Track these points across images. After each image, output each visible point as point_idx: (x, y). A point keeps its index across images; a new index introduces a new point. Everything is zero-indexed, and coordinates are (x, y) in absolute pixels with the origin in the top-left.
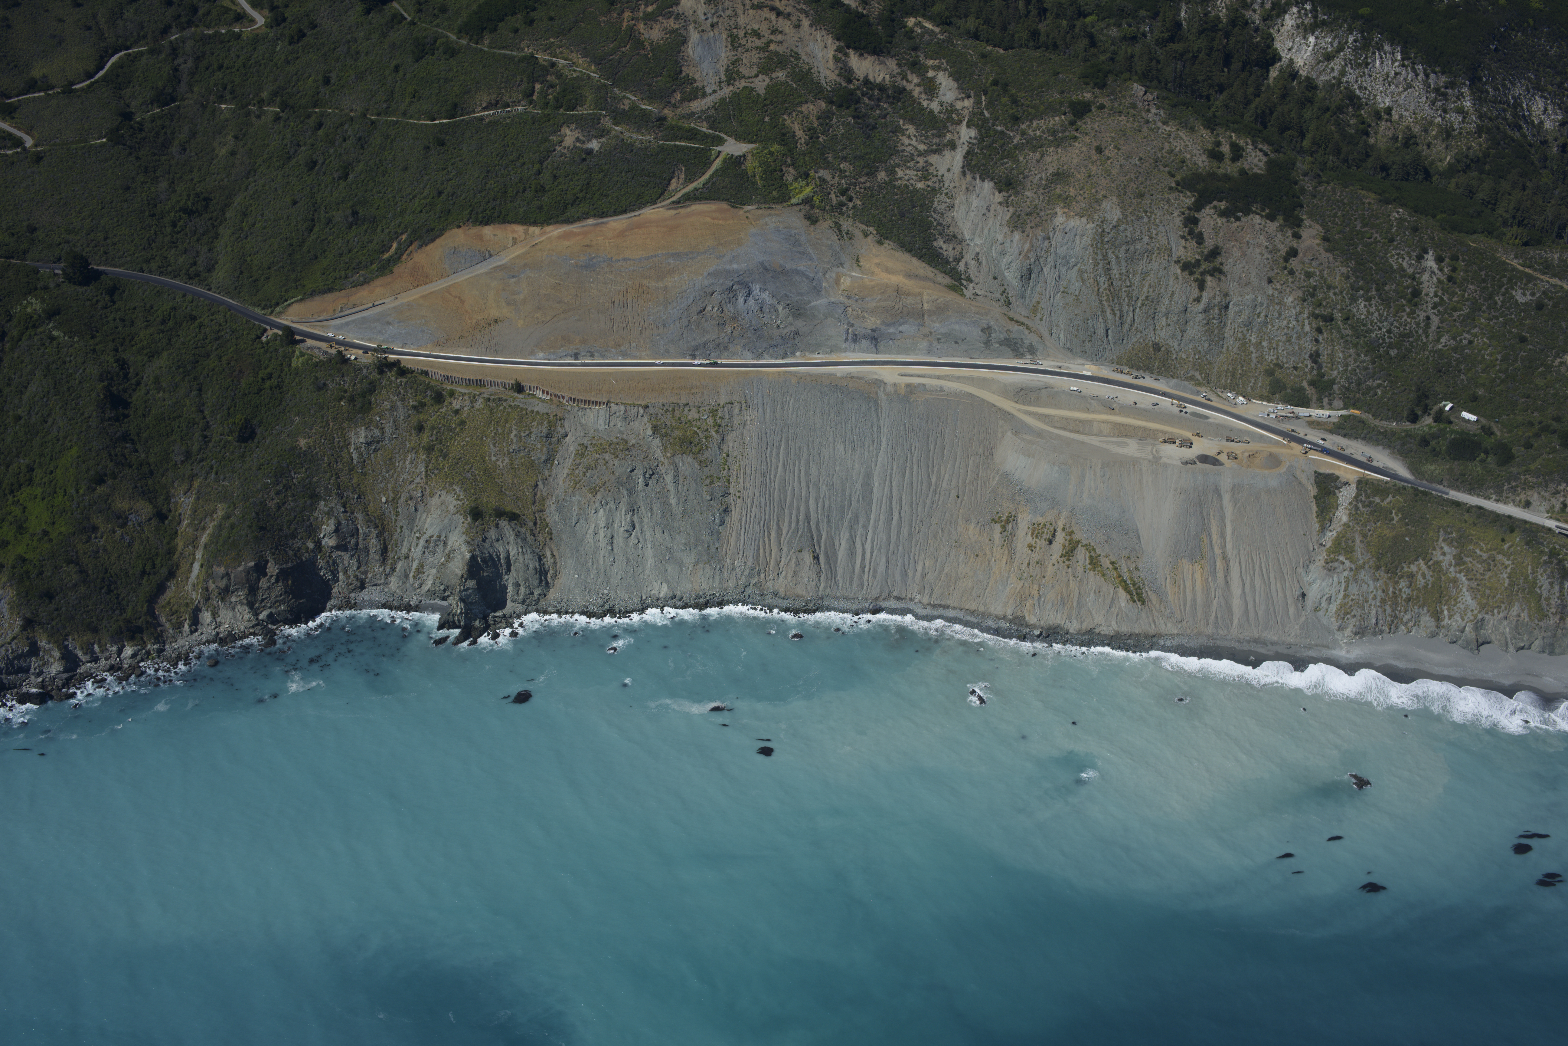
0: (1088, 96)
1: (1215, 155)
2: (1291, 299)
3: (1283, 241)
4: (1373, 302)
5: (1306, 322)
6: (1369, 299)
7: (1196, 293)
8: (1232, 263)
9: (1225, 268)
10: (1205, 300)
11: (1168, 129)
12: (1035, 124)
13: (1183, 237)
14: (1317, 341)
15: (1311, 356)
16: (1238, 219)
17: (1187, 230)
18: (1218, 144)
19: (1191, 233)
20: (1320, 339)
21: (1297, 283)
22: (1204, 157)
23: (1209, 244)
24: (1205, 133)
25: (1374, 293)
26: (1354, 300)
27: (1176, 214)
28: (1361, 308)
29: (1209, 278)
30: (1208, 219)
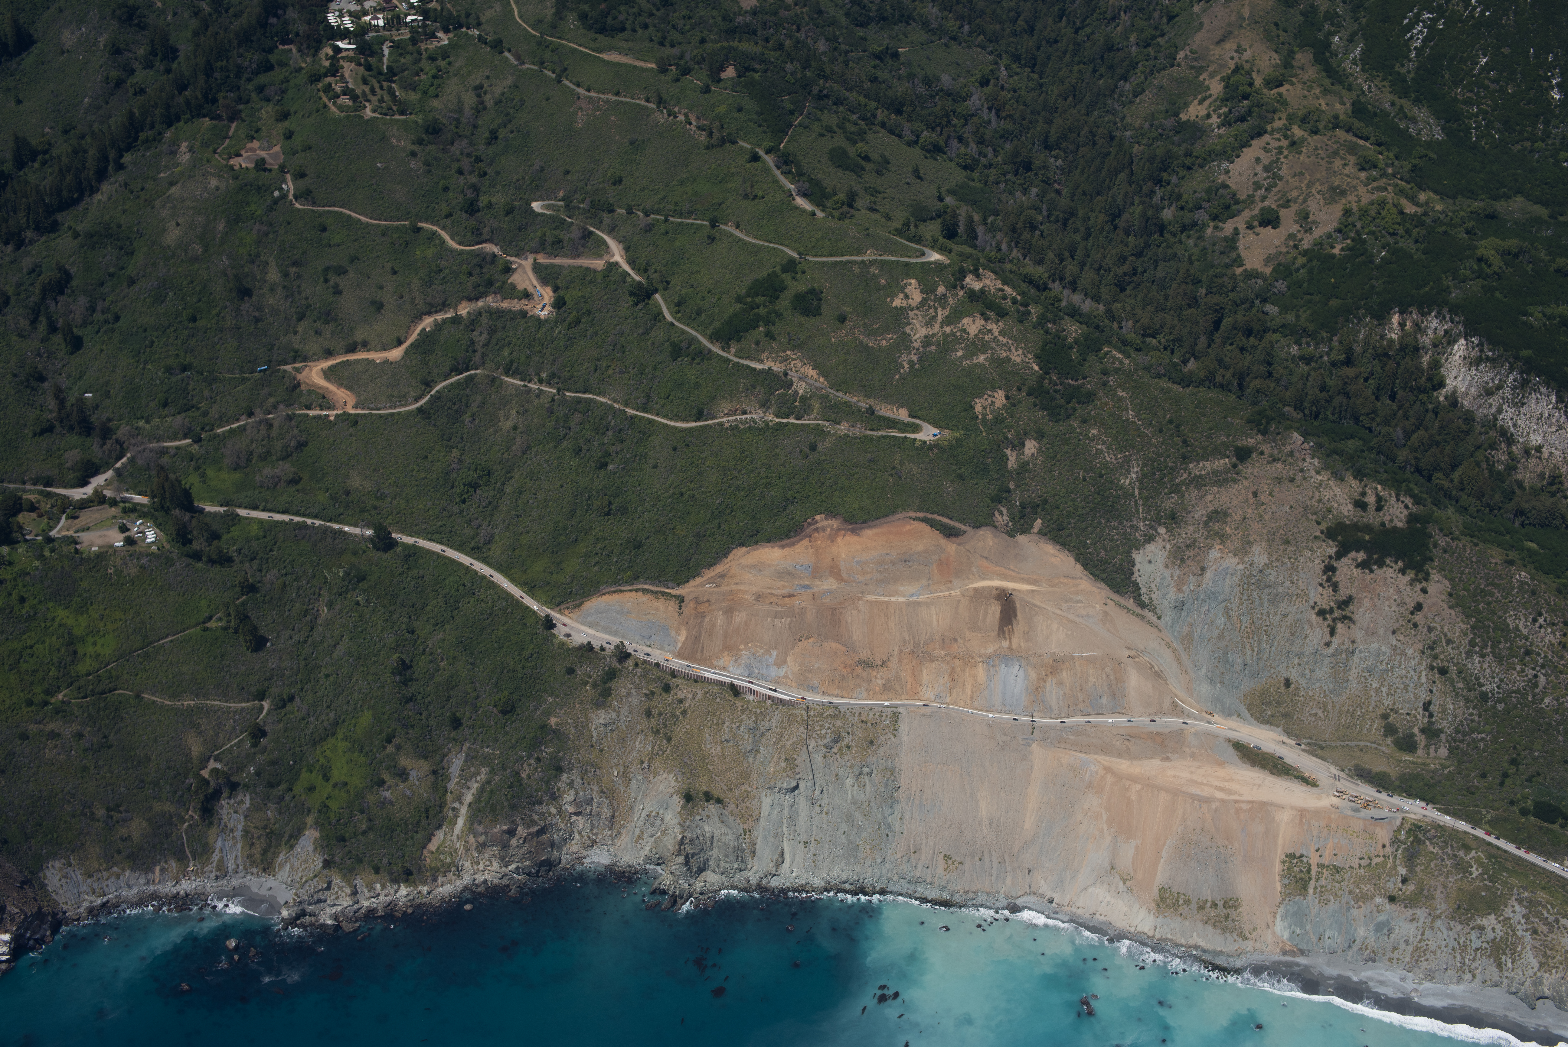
0: (1251, 442)
1: (1360, 505)
2: (1411, 651)
3: (1413, 595)
4: (1487, 659)
5: (1424, 673)
6: (1483, 656)
7: (1327, 638)
8: (1362, 613)
9: (1356, 617)
10: (1334, 646)
11: (1320, 478)
12: (1201, 465)
13: (1321, 585)
14: (1431, 691)
15: (1424, 704)
16: (1372, 571)
17: (1325, 577)
18: (1364, 494)
19: (1329, 580)
20: (1434, 690)
21: (1419, 637)
22: (1350, 507)
23: (1343, 593)
24: (1355, 483)
25: (1489, 650)
26: (1469, 654)
27: (1317, 562)
28: (1475, 664)
29: (1339, 625)
30: (1346, 568)
